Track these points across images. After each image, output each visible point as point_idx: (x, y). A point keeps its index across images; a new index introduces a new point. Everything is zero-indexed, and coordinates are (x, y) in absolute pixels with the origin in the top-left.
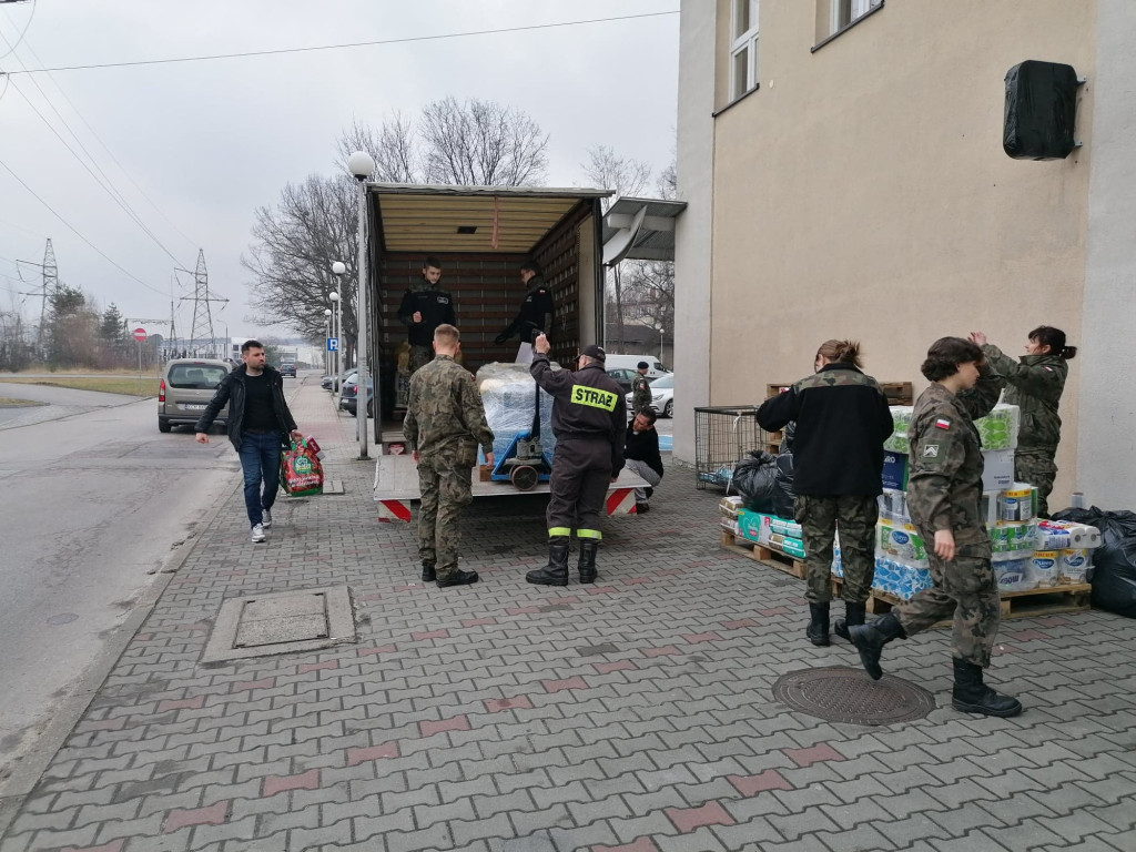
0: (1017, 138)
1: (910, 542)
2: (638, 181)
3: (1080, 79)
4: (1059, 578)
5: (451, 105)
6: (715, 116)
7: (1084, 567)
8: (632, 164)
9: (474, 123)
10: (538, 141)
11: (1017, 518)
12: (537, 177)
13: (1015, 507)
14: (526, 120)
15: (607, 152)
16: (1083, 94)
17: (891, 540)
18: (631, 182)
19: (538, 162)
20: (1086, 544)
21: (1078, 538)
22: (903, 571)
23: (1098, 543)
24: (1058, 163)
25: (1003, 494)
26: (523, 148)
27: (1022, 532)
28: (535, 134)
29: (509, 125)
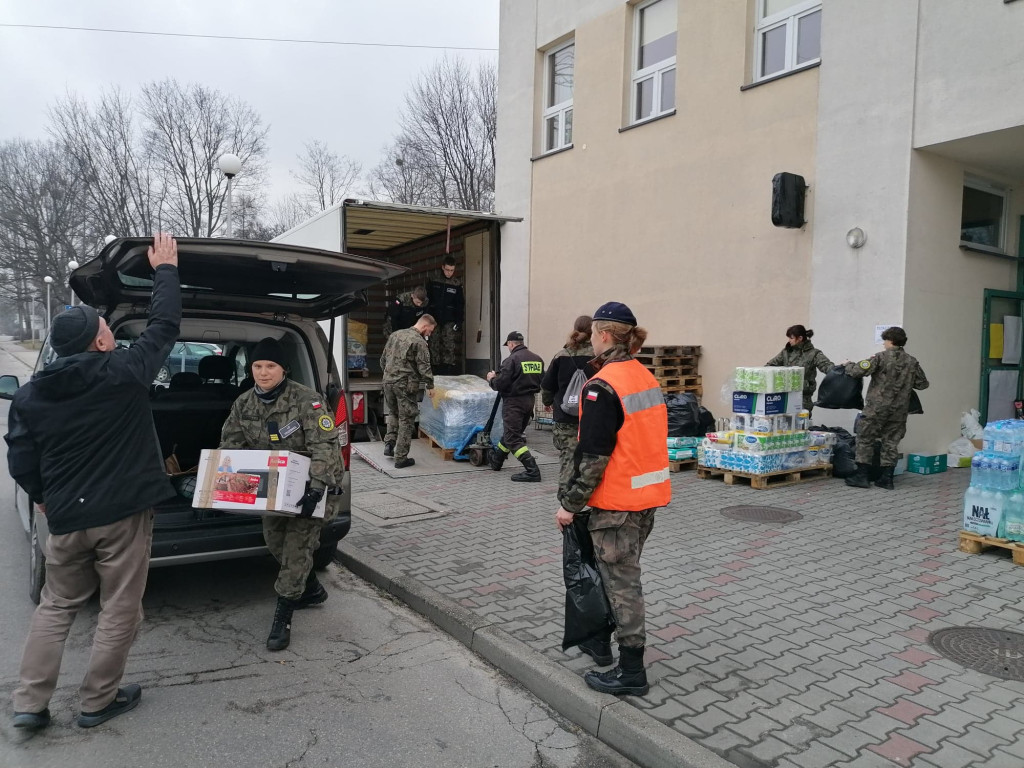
0: (780, 216)
1: (758, 441)
2: (350, 175)
3: (807, 185)
4: (819, 461)
5: (172, 86)
6: (532, 160)
7: (829, 455)
8: (345, 160)
9: (195, 107)
10: (258, 129)
11: (803, 429)
12: (257, 163)
13: (802, 422)
14: (247, 109)
15: (321, 146)
16: (808, 193)
17: (745, 441)
18: (344, 175)
19: (259, 149)
20: (830, 442)
21: (827, 439)
22: (753, 459)
23: (835, 443)
24: (795, 230)
25: (797, 416)
26: (244, 135)
27: (805, 435)
28: (256, 122)
29: (230, 110)
